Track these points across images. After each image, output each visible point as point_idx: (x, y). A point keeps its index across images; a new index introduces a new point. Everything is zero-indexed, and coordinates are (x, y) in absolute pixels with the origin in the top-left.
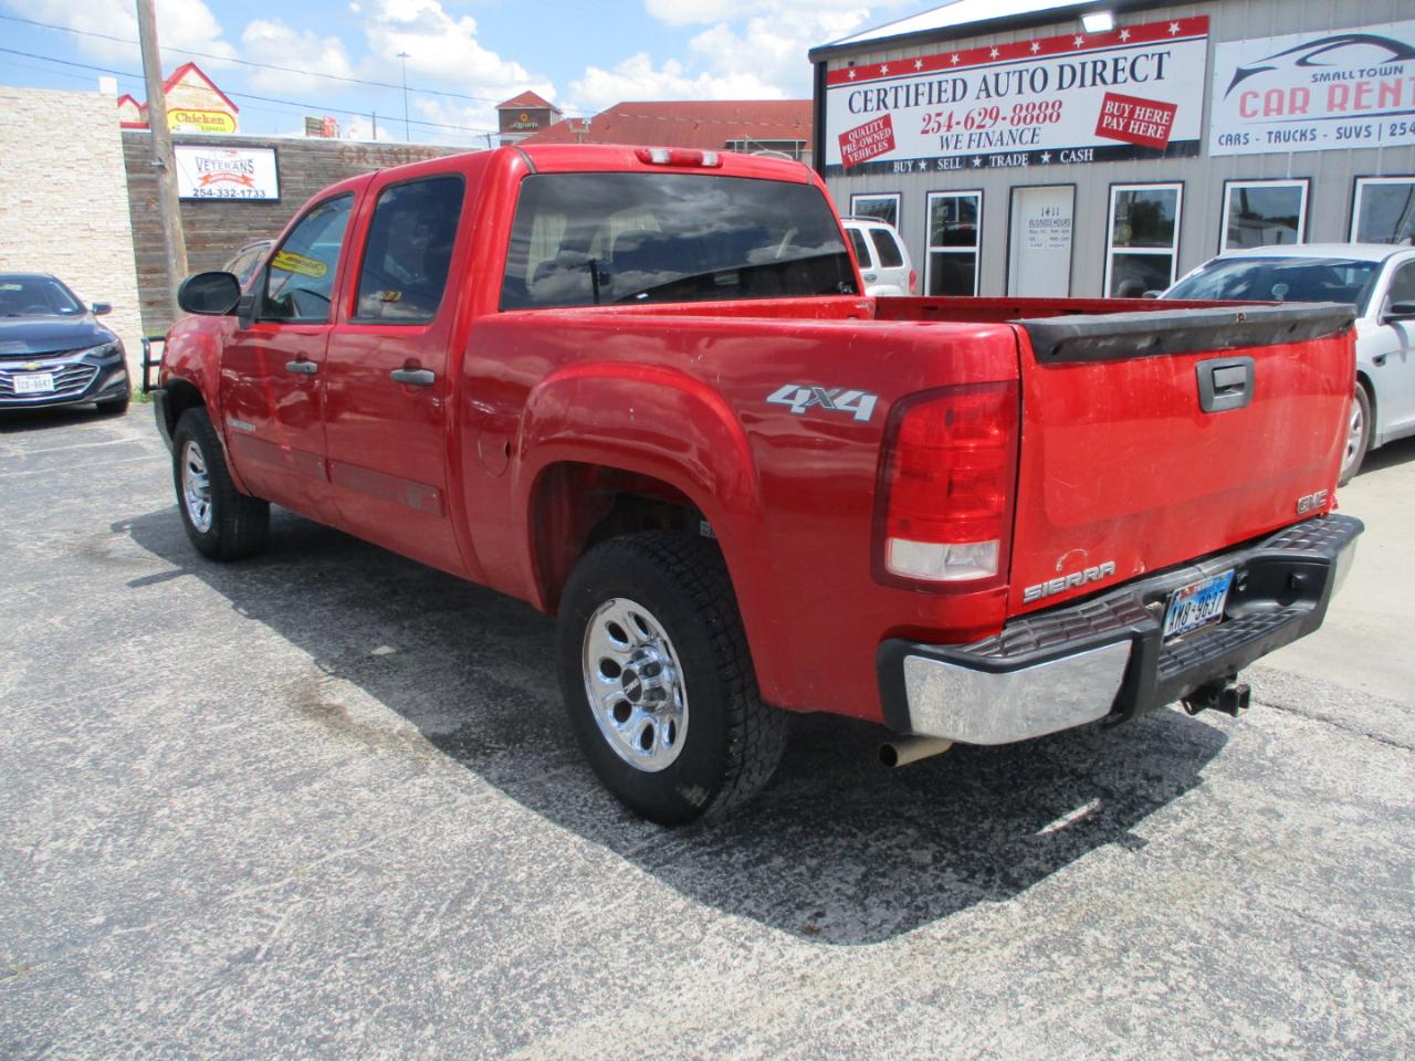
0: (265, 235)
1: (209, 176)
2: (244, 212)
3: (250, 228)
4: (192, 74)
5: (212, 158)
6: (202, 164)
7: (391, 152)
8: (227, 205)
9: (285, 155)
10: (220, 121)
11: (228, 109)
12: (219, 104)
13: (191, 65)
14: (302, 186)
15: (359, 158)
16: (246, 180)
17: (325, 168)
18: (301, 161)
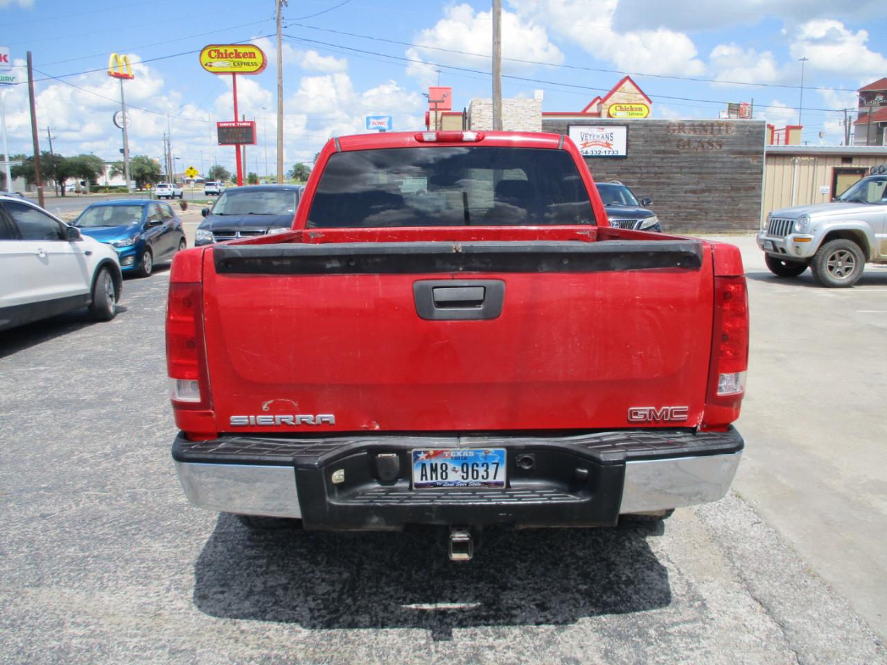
0: (615, 177)
1: (587, 143)
2: (605, 164)
3: (607, 173)
4: (628, 82)
5: (590, 132)
6: (583, 136)
7: (701, 125)
8: (595, 160)
9: (632, 129)
10: (640, 109)
11: (646, 102)
12: (640, 99)
13: (628, 78)
14: (641, 148)
15: (679, 129)
16: (608, 145)
17: (657, 137)
18: (642, 133)
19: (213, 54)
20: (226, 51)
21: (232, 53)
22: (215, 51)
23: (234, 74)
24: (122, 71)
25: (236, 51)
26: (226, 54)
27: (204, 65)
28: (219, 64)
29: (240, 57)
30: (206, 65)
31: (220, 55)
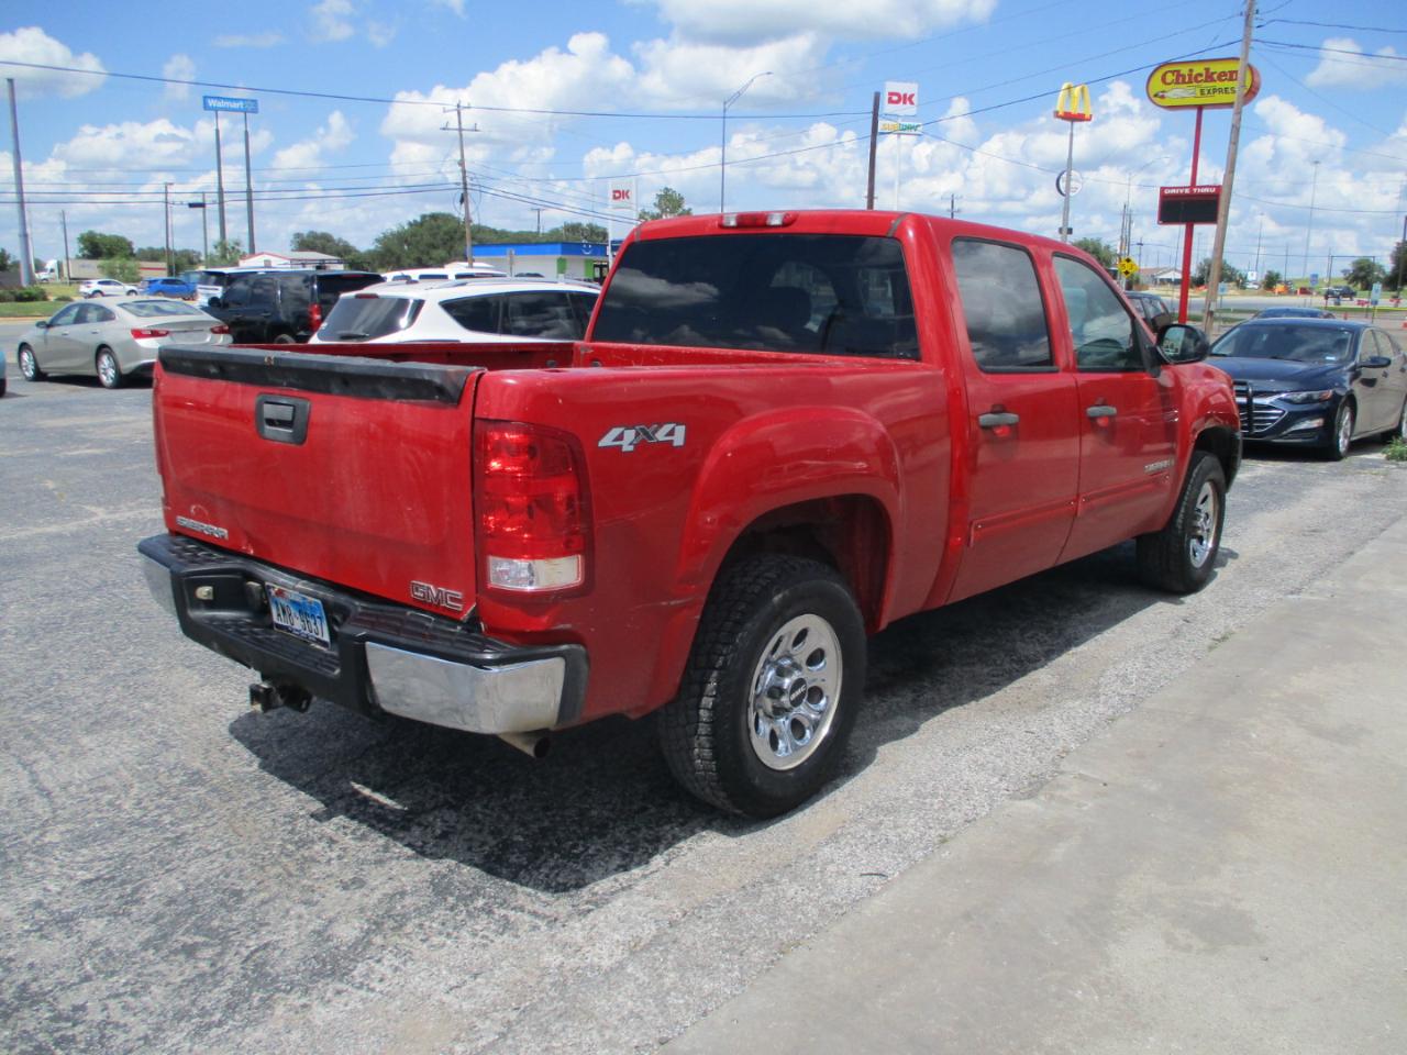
19: (1170, 77)
20: (1191, 70)
21: (1201, 75)
22: (1173, 72)
23: (1200, 108)
24: (1074, 109)
25: (1207, 70)
26: (1190, 76)
27: (1152, 95)
28: (1177, 94)
29: (1213, 80)
30: (1156, 95)
31: (1180, 79)
